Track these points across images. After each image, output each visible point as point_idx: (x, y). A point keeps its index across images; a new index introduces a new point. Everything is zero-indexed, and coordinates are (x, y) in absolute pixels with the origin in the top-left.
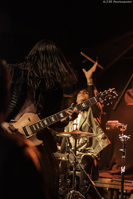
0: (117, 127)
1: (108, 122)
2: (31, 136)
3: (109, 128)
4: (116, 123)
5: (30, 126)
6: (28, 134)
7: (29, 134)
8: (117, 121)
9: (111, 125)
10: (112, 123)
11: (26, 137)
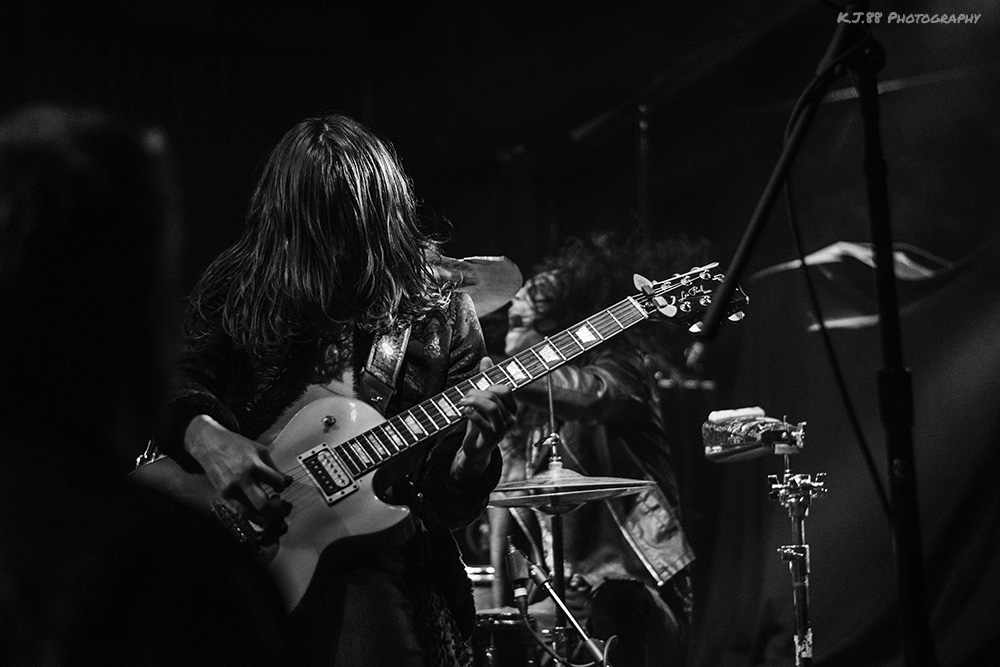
0: (759, 437)
1: (715, 416)
2: (347, 491)
3: (717, 449)
4: (754, 420)
5: (338, 449)
6: (333, 483)
7: (339, 483)
8: (758, 411)
9: (729, 429)
10: (732, 419)
11: (328, 498)
